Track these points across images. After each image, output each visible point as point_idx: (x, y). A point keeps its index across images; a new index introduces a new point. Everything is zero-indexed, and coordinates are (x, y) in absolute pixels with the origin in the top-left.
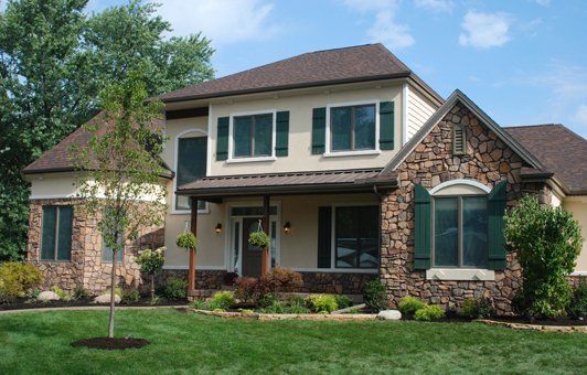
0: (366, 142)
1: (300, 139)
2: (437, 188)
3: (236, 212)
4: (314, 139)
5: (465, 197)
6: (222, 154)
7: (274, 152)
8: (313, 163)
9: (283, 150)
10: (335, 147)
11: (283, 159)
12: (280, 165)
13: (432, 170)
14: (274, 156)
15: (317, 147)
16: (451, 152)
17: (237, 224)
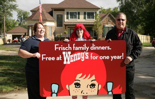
0: (92, 17)
1: (82, 16)
2: (106, 26)
3: (68, 27)
4: (84, 17)
5: (110, 27)
6: (67, 18)
7: (77, 18)
8: (84, 21)
9: (79, 18)
10: (88, 18)
11: (79, 20)
12: (78, 20)
13: (106, 23)
14: (77, 19)
15: (85, 18)
16: (108, 21)
17: (68, 30)
